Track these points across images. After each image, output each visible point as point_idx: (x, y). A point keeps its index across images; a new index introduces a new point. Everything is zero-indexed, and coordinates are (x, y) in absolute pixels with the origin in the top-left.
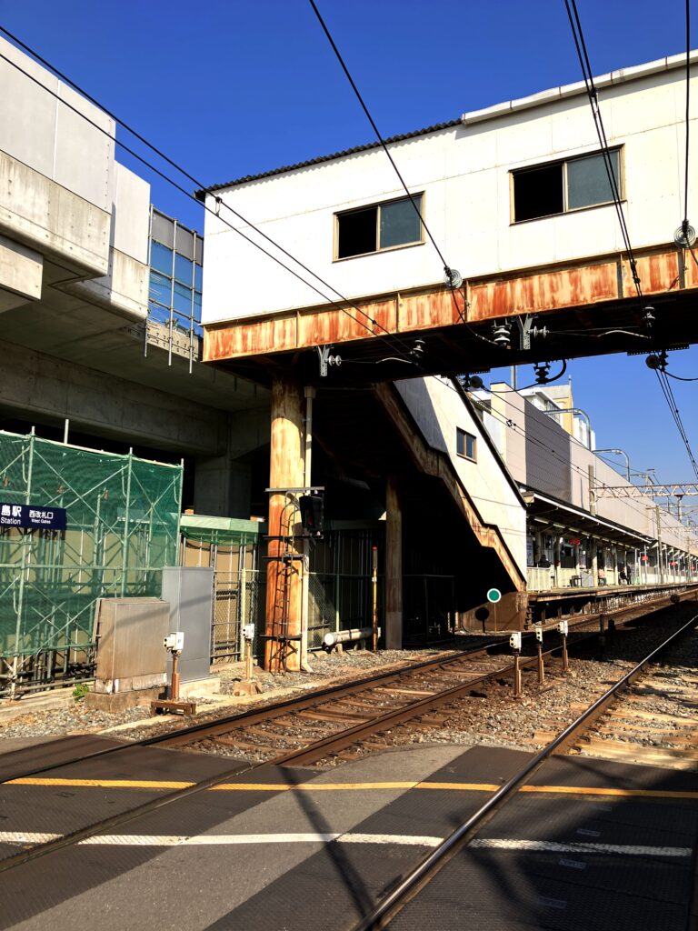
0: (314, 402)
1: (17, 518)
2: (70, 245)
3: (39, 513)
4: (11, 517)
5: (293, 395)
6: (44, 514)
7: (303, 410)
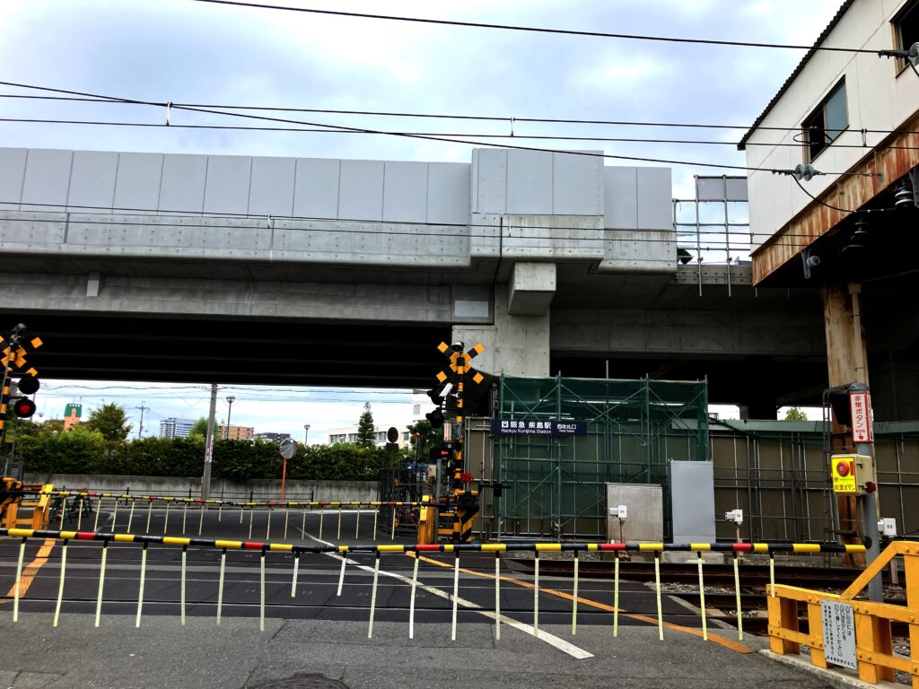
0: (860, 297)
1: (549, 429)
2: (568, 249)
3: (564, 426)
4: (544, 429)
5: (836, 295)
6: (568, 426)
7: (848, 307)
